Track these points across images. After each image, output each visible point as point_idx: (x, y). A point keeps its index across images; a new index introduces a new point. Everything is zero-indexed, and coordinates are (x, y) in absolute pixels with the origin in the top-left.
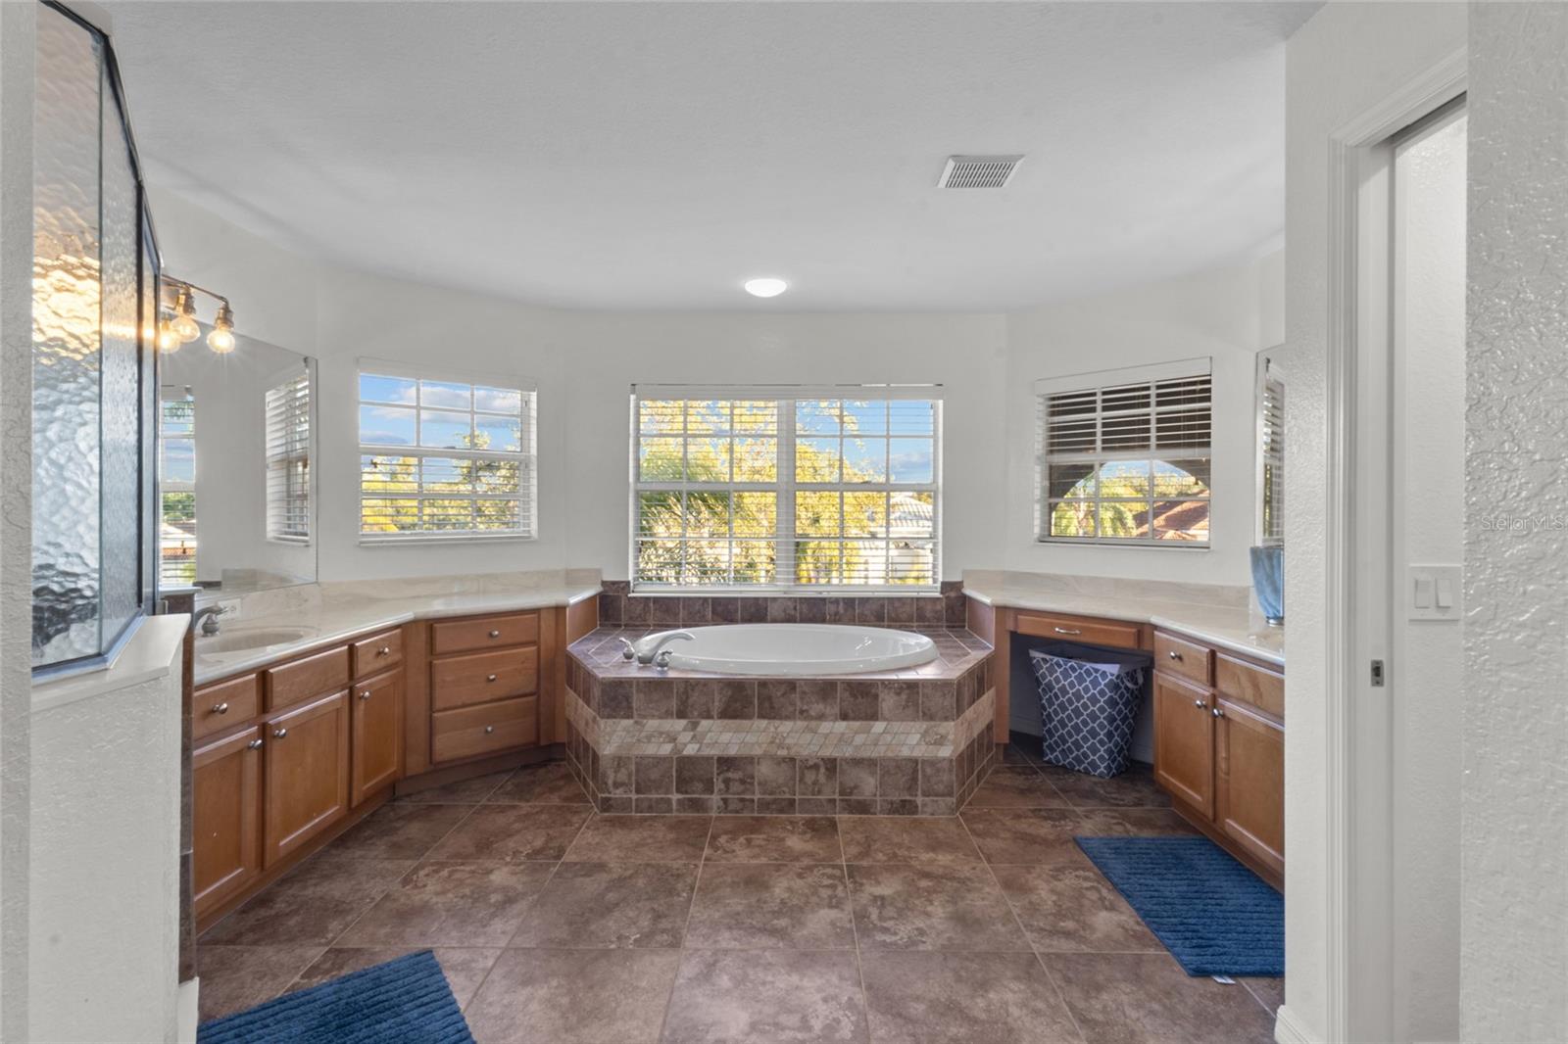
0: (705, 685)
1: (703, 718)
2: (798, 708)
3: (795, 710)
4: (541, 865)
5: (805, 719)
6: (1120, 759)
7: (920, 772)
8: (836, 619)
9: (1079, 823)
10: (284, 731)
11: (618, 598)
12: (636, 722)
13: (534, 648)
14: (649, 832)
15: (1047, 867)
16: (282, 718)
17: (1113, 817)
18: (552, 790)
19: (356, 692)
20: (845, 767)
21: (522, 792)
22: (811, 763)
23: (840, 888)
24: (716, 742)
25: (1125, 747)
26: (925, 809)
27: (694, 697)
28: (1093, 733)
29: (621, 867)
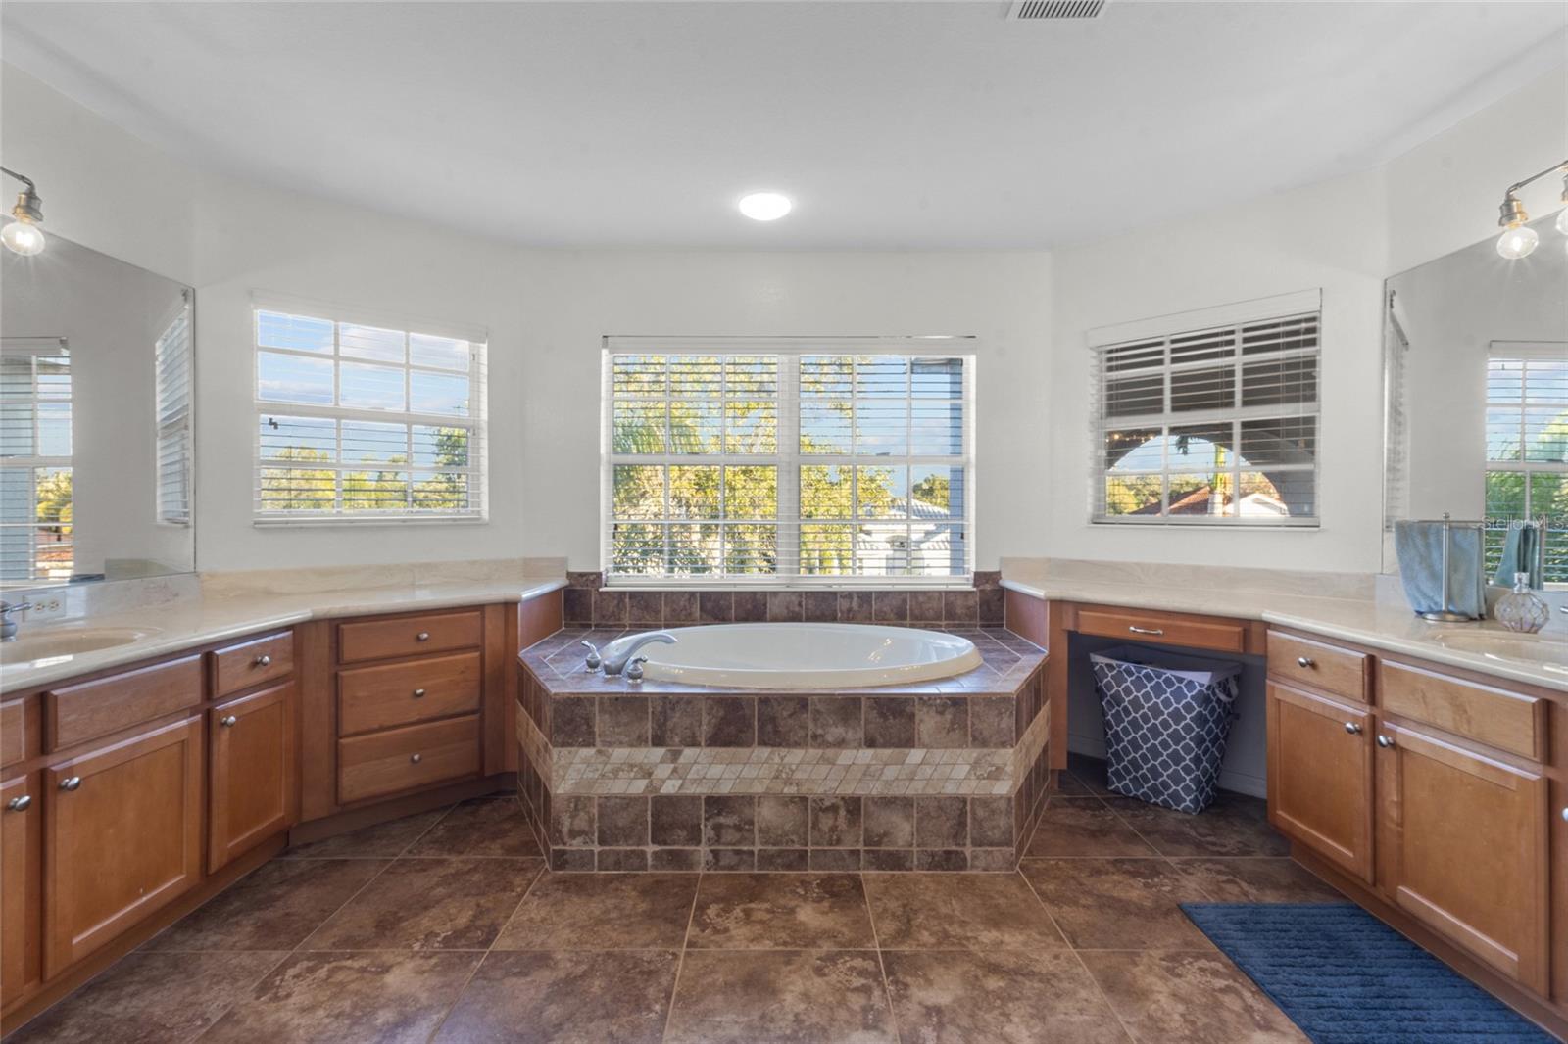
0: (689, 702)
1: (688, 746)
2: (810, 733)
3: (807, 734)
4: (460, 957)
5: (820, 746)
6: (1208, 789)
7: (969, 814)
8: (850, 617)
9: (1177, 880)
10: (76, 780)
11: (587, 593)
12: (599, 752)
13: (477, 654)
14: (613, 901)
15: (1158, 953)
16: (76, 761)
17: (1219, 872)
18: (494, 837)
19: (215, 716)
20: (872, 808)
21: (454, 841)
22: (827, 803)
23: (877, 993)
24: (704, 778)
25: (1214, 775)
26: (977, 863)
27: (676, 718)
28: (1176, 758)
29: (571, 960)
